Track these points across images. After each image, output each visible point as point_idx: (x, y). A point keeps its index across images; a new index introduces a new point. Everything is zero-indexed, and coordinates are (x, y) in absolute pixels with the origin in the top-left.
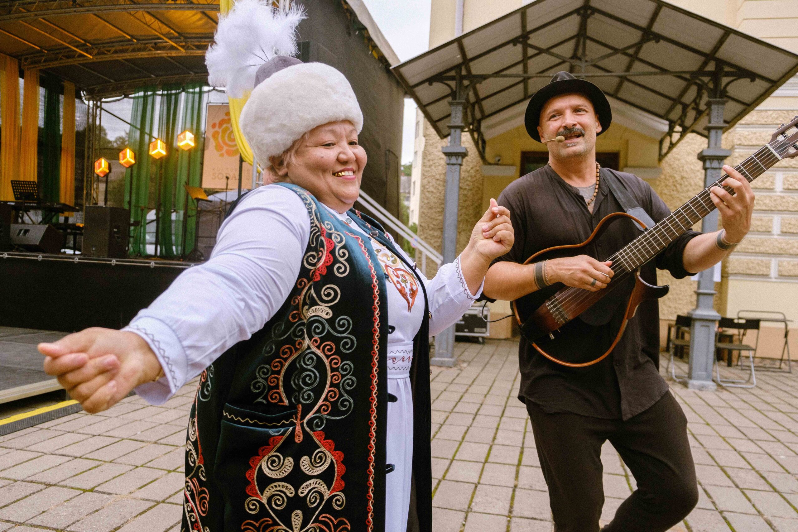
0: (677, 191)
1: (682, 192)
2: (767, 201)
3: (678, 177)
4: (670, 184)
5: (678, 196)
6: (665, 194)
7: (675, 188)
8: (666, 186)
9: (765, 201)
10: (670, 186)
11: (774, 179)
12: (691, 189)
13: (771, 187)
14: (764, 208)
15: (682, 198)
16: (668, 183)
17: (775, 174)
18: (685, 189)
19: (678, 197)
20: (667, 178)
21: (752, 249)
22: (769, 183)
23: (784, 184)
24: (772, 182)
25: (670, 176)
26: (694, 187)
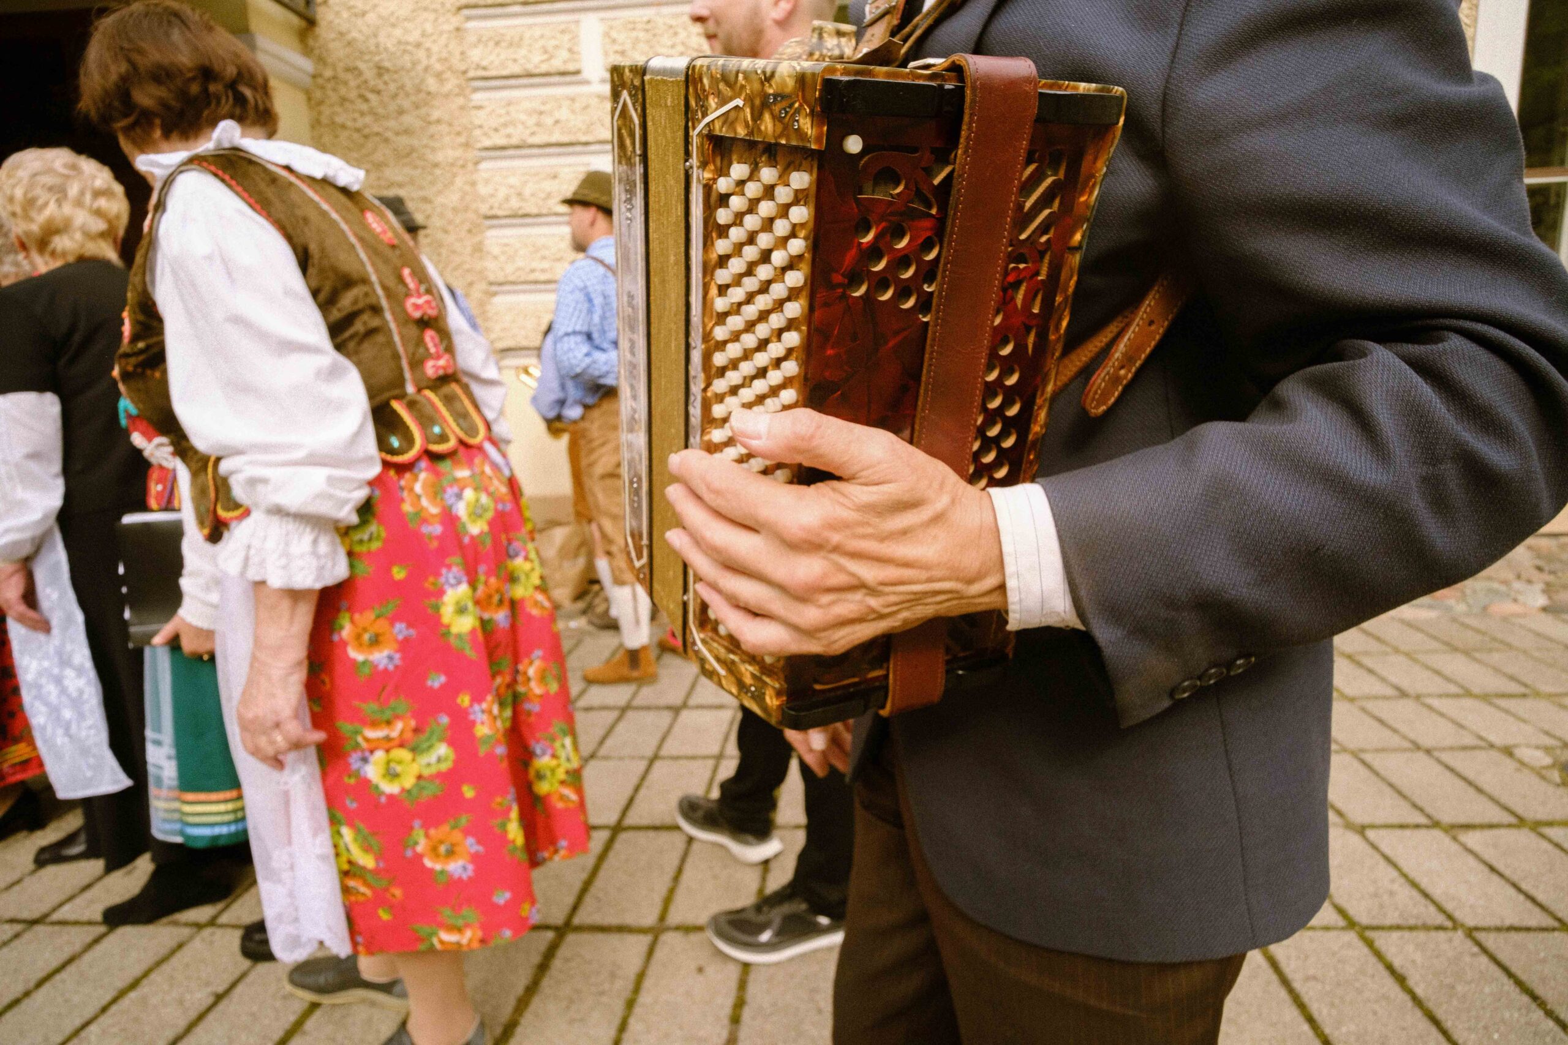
0: (372, 112)
1: (386, 117)
2: (563, 114)
3: (369, 74)
4: (353, 95)
5: (376, 129)
6: (343, 127)
7: (364, 107)
8: (344, 100)
9: (556, 115)
10: (352, 102)
11: (575, 38)
12: (406, 104)
13: (571, 67)
14: (556, 137)
15: (389, 134)
16: (343, 91)
17: (577, 22)
18: (392, 107)
19: (377, 134)
20: (342, 75)
21: (543, 271)
22: (564, 54)
23: (606, 54)
24: (570, 50)
25: (348, 70)
26: (413, 98)
